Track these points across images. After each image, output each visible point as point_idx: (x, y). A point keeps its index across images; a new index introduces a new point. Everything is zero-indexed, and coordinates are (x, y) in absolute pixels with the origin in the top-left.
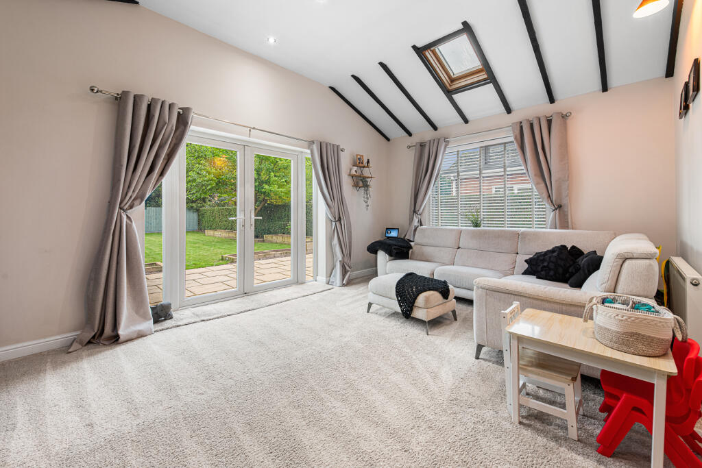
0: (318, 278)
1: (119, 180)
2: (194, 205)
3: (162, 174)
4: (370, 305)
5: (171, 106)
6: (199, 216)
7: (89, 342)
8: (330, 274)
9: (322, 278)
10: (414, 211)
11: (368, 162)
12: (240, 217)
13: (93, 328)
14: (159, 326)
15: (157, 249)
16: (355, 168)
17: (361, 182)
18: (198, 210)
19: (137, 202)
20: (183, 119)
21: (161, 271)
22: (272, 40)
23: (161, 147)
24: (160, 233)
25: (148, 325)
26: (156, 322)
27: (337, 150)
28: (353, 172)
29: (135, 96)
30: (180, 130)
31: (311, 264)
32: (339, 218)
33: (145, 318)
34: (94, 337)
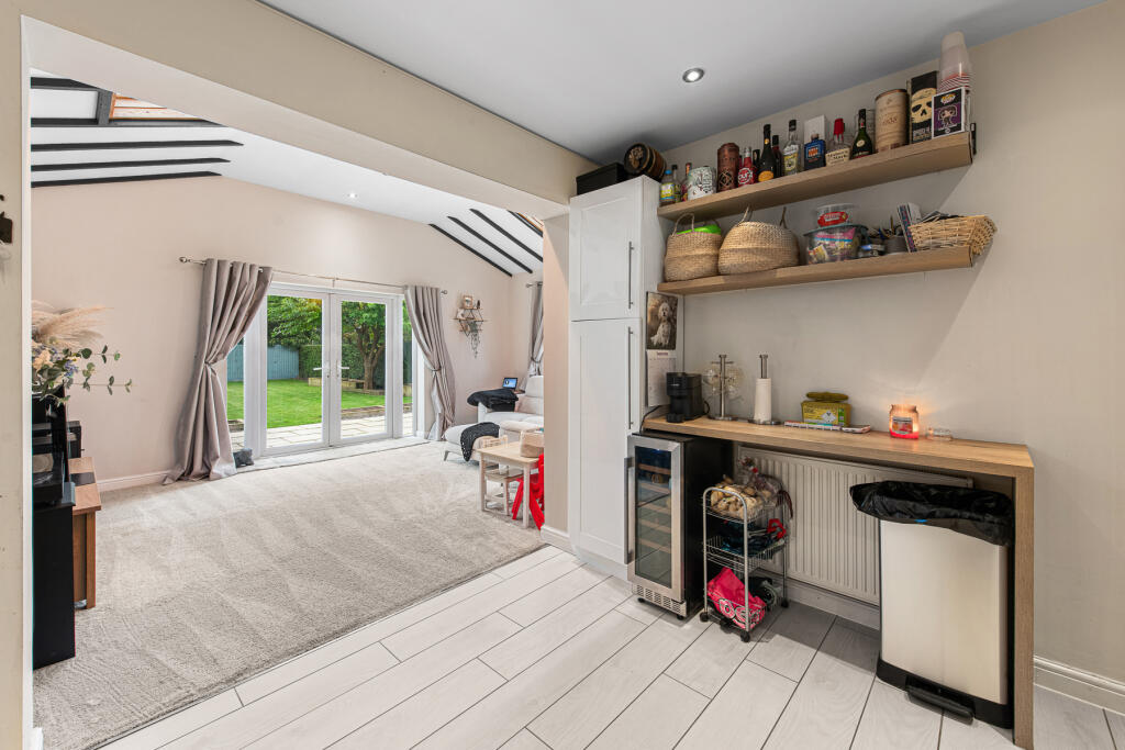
0: (418, 433)
1: (205, 338)
2: (292, 340)
3: (243, 330)
4: (447, 453)
5: (251, 267)
6: (300, 356)
7: (179, 479)
8: (429, 429)
9: (421, 433)
10: (532, 359)
11: (479, 303)
12: (324, 368)
13: (182, 468)
14: (241, 470)
15: (237, 404)
16: (462, 311)
17: (470, 326)
18: (298, 349)
19: (220, 357)
20: (263, 278)
21: (242, 429)
22: (352, 196)
23: (242, 305)
24: (241, 382)
25: (231, 467)
26: (238, 466)
27: (435, 293)
28: (460, 316)
29: (219, 262)
30: (260, 287)
31: (411, 424)
32: (439, 366)
33: (229, 461)
34: (183, 475)
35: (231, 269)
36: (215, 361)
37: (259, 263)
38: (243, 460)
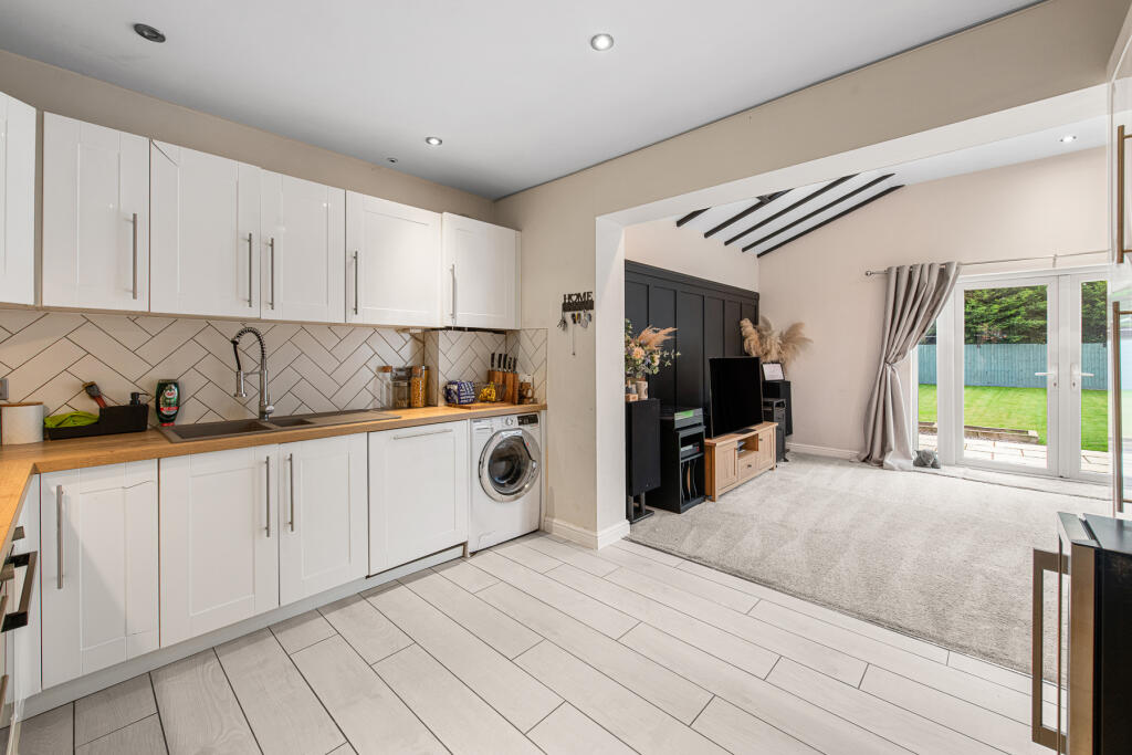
3: (923, 330)
7: (863, 461)
12: (1050, 373)
13: (866, 452)
14: (922, 469)
20: (945, 275)
24: (934, 386)
25: (910, 464)
26: (918, 466)
29: (897, 269)
30: (943, 285)
34: (866, 458)
35: (910, 273)
36: (895, 361)
37: (939, 260)
38: (924, 461)
